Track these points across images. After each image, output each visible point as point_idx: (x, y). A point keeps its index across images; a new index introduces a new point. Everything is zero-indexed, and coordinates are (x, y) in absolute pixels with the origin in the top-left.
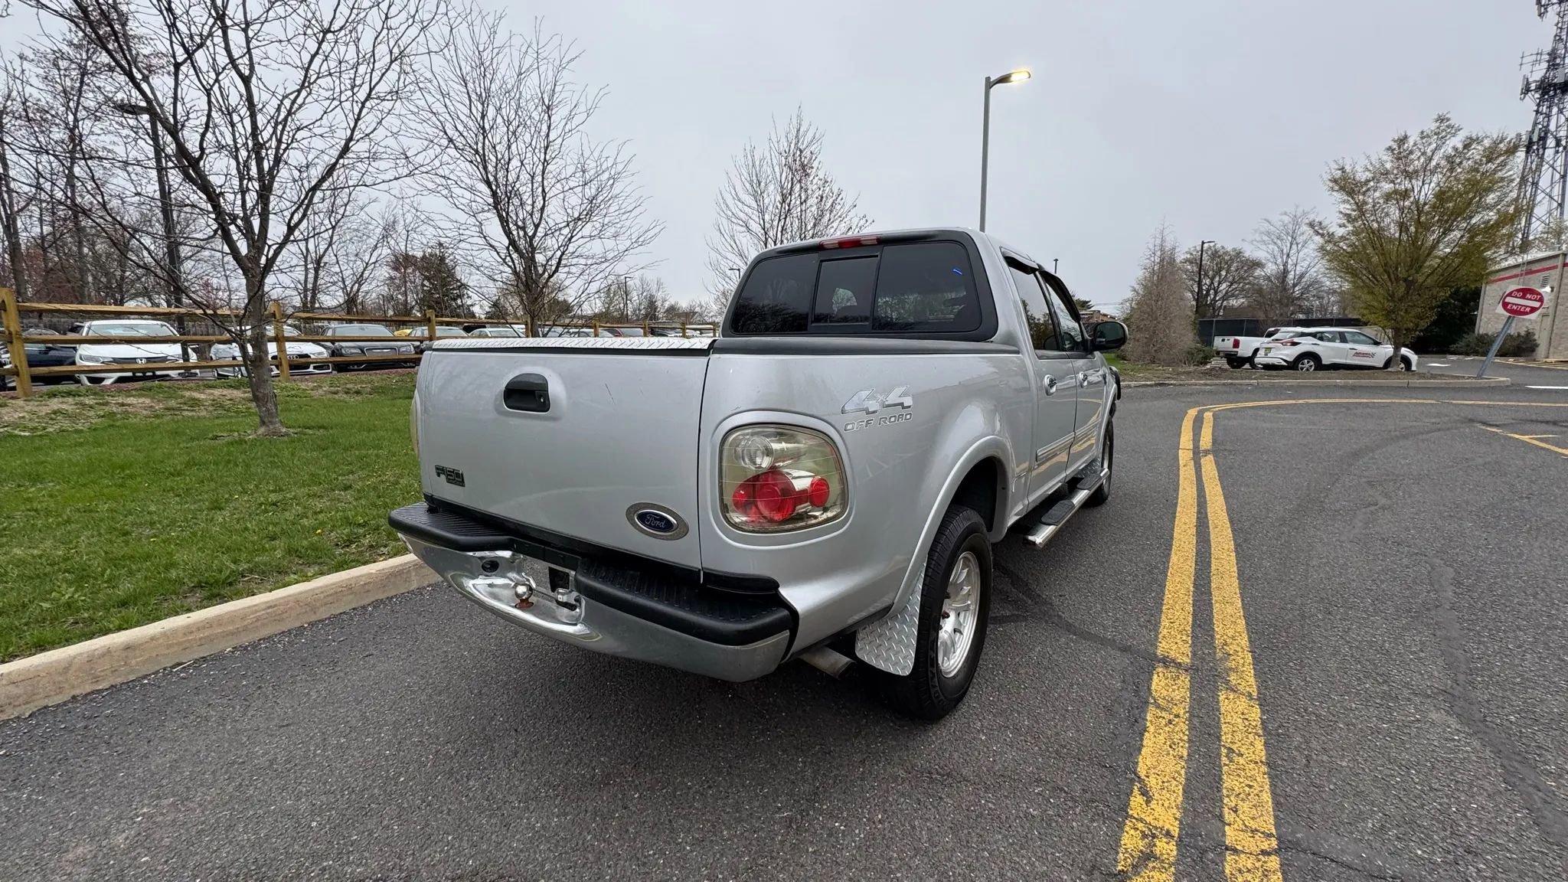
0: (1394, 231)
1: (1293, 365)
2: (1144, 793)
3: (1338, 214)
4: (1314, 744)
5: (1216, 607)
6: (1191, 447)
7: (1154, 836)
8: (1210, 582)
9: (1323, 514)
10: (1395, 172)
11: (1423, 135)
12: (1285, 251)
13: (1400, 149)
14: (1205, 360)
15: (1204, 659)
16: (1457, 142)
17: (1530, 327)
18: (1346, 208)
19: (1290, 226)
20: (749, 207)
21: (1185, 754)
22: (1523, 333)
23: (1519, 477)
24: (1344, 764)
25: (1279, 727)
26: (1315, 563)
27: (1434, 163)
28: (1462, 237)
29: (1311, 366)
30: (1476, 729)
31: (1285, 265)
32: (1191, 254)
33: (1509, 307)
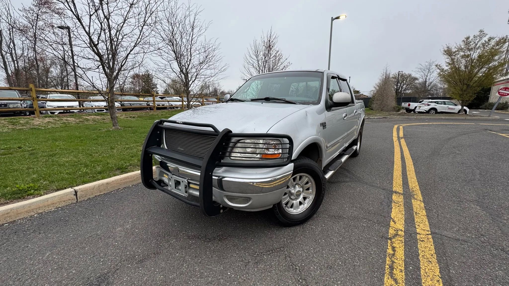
0: (463, 68)
1: (428, 112)
2: (394, 221)
3: (445, 63)
4: (439, 212)
5: (409, 179)
6: (397, 136)
7: (398, 231)
8: (406, 173)
9: (440, 156)
10: (465, 49)
11: (475, 37)
12: (426, 75)
13: (467, 41)
14: (399, 110)
15: (407, 192)
16: (486, 39)
17: (507, 100)
18: (448, 60)
19: (428, 66)
20: (254, 59)
21: (404, 213)
22: (504, 102)
23: (501, 146)
24: (448, 216)
25: (429, 208)
26: (438, 168)
27: (478, 46)
28: (486, 70)
29: (434, 112)
30: (485, 209)
31: (426, 79)
32: (394, 75)
33: (500, 93)
